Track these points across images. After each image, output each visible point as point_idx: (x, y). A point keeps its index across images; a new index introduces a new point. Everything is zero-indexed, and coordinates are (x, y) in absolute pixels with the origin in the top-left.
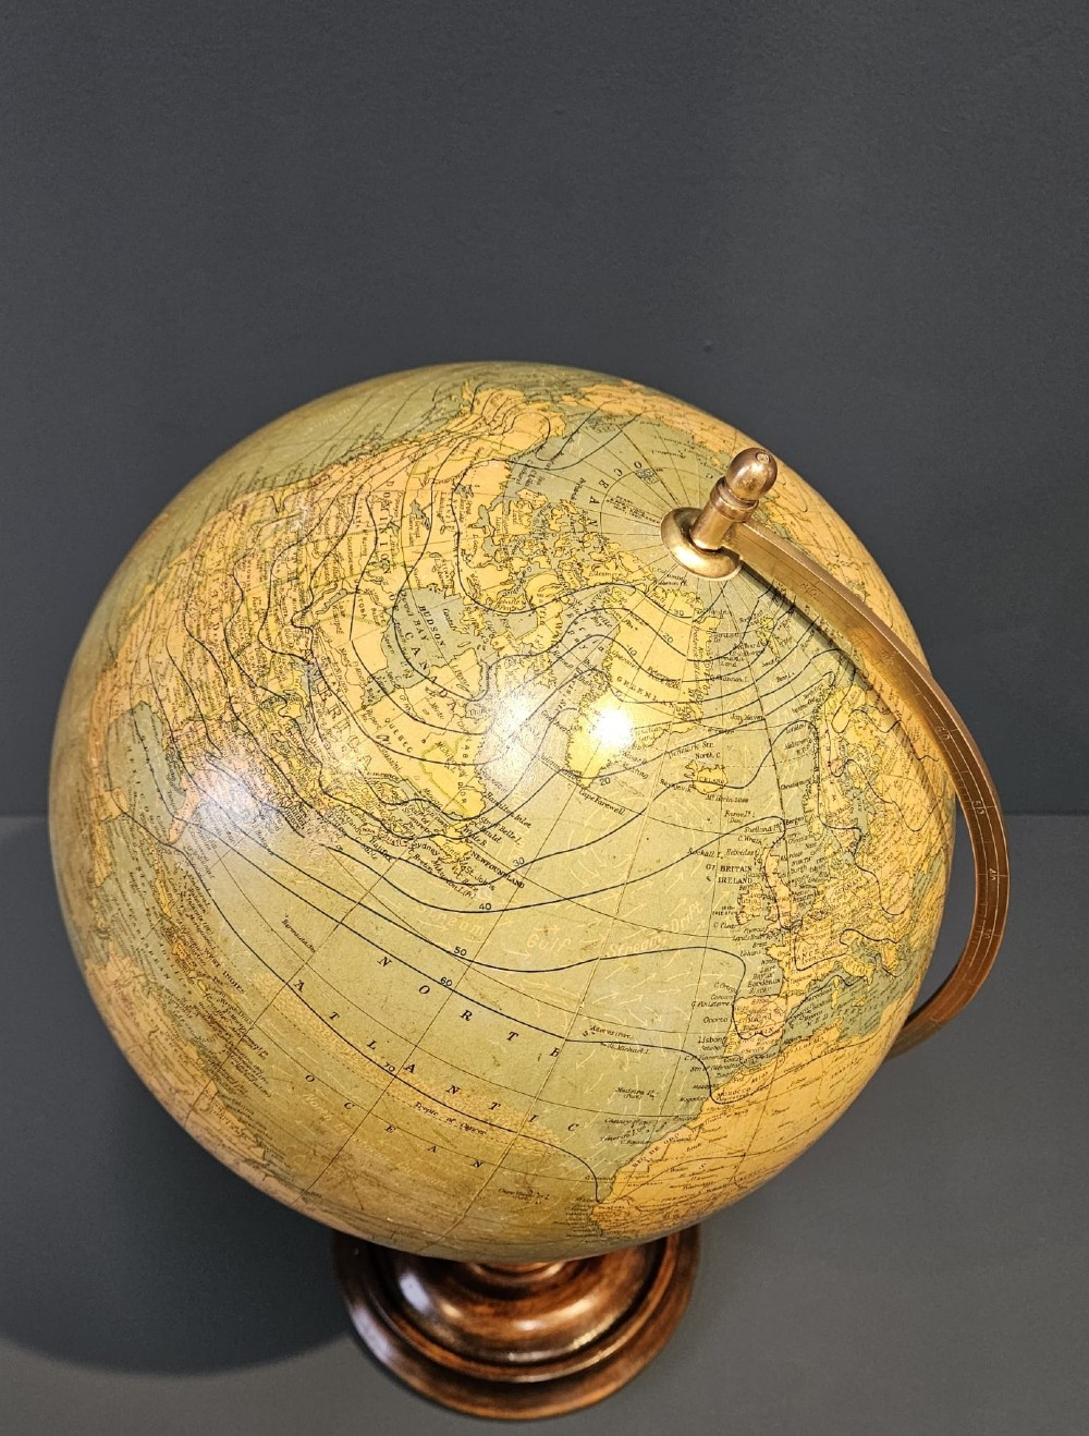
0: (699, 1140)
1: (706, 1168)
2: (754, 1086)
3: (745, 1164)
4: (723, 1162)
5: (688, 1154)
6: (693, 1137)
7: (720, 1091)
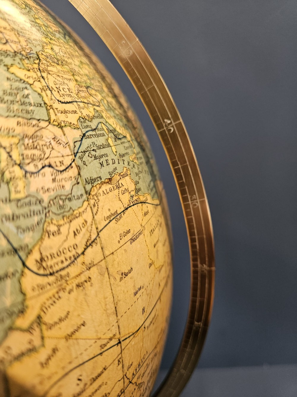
0: (50, 344)
1: (85, 379)
2: (81, 240)
3: (126, 352)
4: (101, 361)
5: (46, 372)
6: (37, 342)
7: (36, 255)
